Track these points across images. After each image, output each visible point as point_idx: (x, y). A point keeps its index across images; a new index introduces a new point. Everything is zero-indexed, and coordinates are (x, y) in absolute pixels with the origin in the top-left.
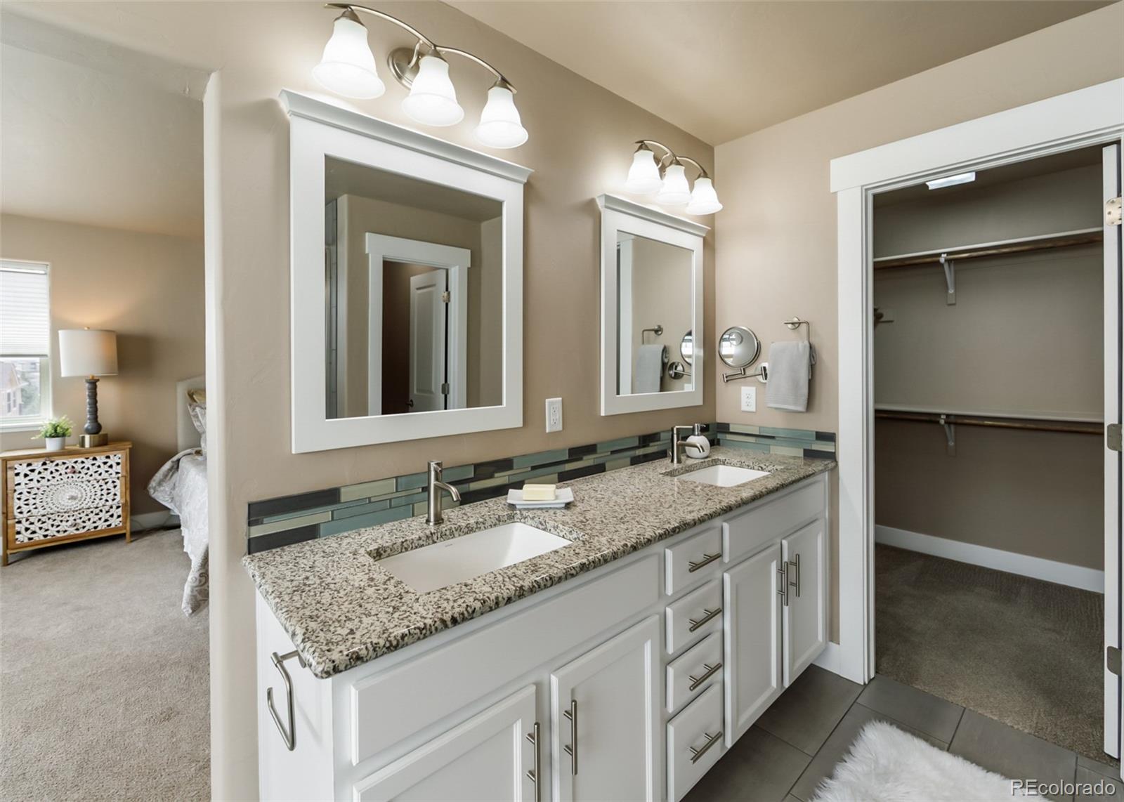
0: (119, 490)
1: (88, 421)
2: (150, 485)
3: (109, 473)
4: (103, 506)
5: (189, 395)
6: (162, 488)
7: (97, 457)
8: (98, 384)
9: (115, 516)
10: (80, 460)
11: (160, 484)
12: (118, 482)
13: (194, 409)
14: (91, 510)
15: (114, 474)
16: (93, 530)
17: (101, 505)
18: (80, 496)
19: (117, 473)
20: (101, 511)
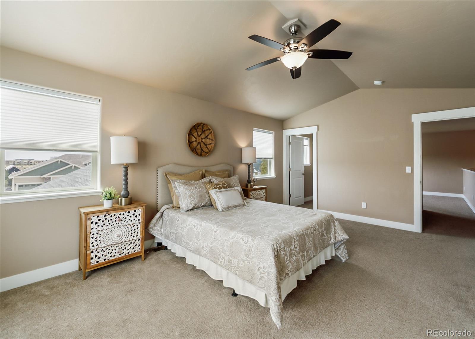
0: (140, 230)
1: (123, 190)
2: (150, 227)
3: (135, 220)
4: (132, 239)
5: (165, 175)
6: (155, 228)
7: (130, 211)
8: (128, 168)
9: (138, 245)
10: (122, 213)
11: (154, 226)
12: (139, 226)
14: (127, 242)
15: (138, 220)
16: (127, 254)
17: (131, 239)
18: (122, 234)
19: (139, 220)
20: (131, 243)
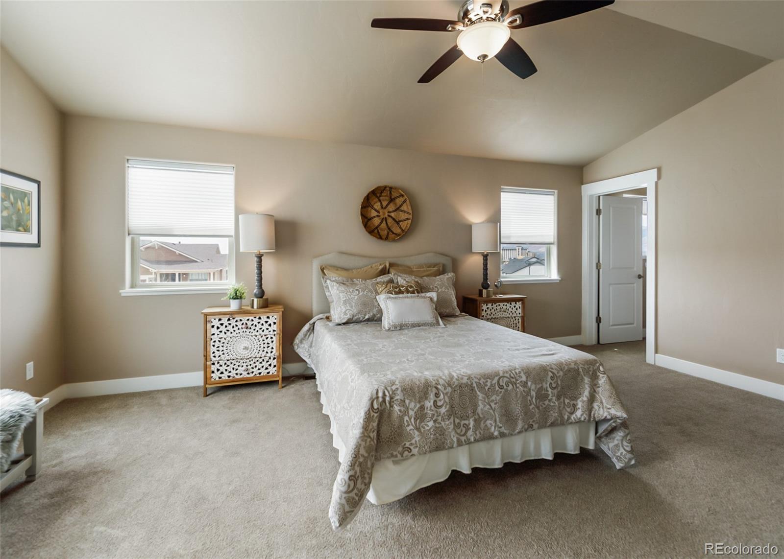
0: (275, 345)
1: (256, 288)
2: (295, 342)
3: (269, 330)
4: (265, 356)
5: (321, 270)
6: (303, 345)
7: (262, 317)
8: (262, 258)
9: (272, 366)
10: (251, 318)
11: (301, 342)
12: (274, 339)
13: (326, 282)
14: (257, 359)
15: (272, 331)
16: (258, 375)
17: (263, 356)
18: (250, 347)
19: (274, 331)
20: (263, 360)
